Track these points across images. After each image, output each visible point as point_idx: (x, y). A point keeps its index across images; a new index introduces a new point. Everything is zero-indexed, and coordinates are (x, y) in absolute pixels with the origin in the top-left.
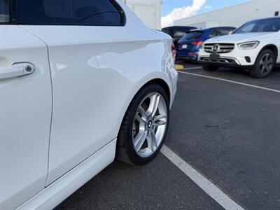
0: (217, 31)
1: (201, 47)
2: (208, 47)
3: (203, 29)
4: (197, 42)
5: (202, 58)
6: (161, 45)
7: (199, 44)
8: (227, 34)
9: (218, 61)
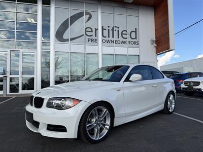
0: (190, 75)
1: (182, 83)
2: (186, 83)
3: (182, 73)
4: (180, 80)
5: (183, 88)
6: (169, 84)
7: (181, 81)
8: (197, 77)
9: (193, 90)
